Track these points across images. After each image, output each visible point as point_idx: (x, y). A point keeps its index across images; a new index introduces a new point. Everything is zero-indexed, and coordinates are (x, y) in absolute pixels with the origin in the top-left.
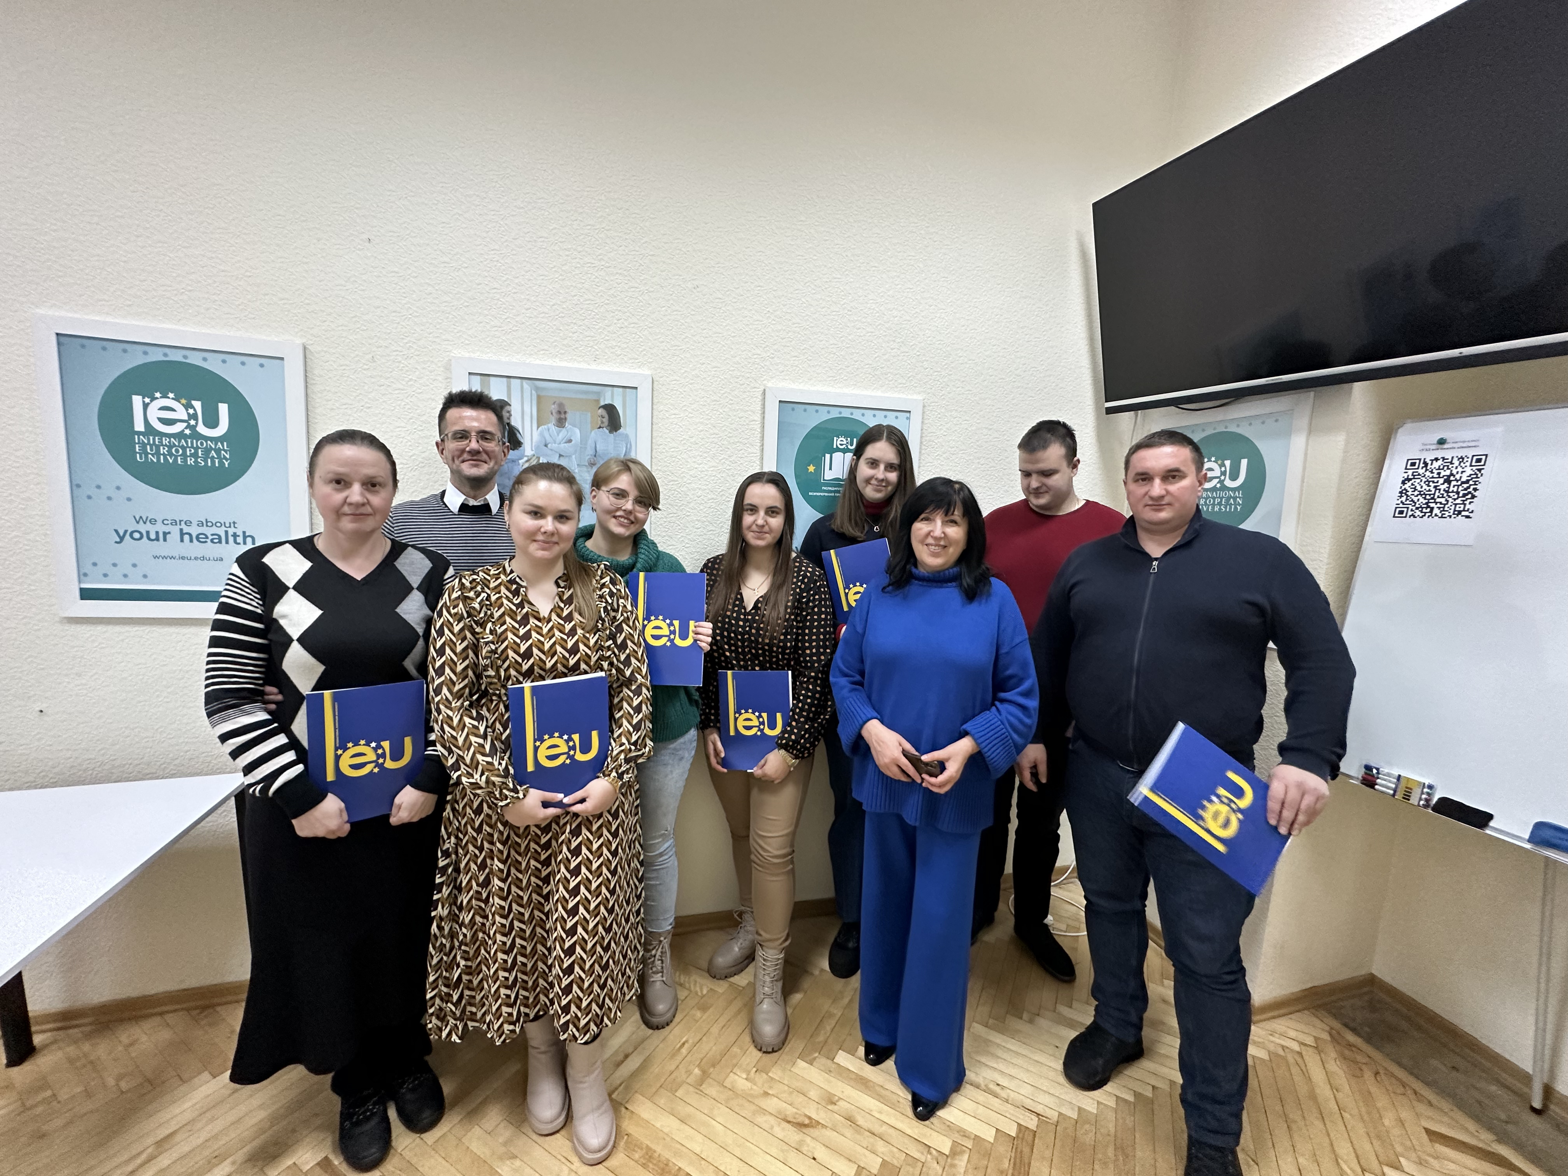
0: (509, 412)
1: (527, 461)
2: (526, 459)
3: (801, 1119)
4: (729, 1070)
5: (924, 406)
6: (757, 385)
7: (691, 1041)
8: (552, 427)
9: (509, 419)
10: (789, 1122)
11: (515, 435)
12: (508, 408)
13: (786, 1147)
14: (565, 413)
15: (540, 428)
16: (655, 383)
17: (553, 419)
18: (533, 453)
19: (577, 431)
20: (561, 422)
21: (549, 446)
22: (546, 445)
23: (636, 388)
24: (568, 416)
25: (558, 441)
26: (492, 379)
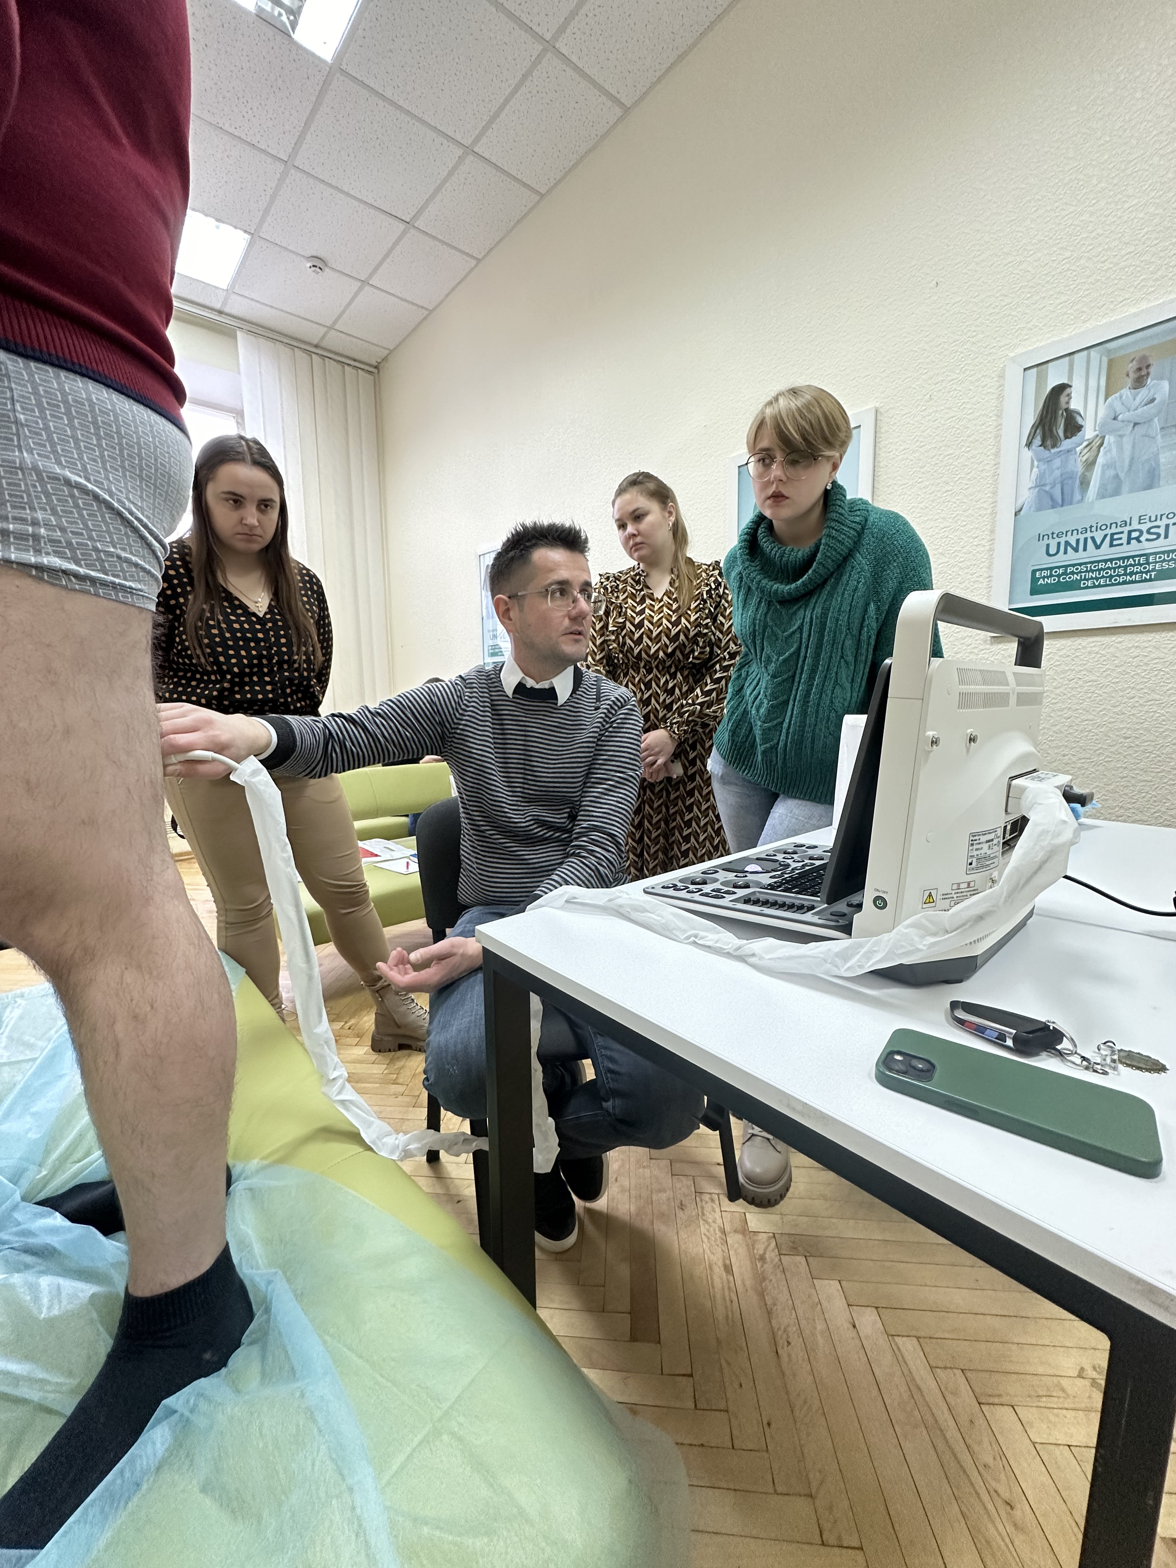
0: (1069, 395)
1: (1087, 446)
2: (1085, 444)
8: (1126, 392)
9: (1068, 403)
11: (1073, 418)
12: (1068, 391)
14: (1148, 366)
15: (1110, 399)
17: (1129, 382)
18: (1097, 432)
19: (1166, 385)
20: (1139, 382)
21: (1120, 418)
22: (1115, 418)
24: (1152, 370)
25: (1133, 408)
26: (1050, 364)
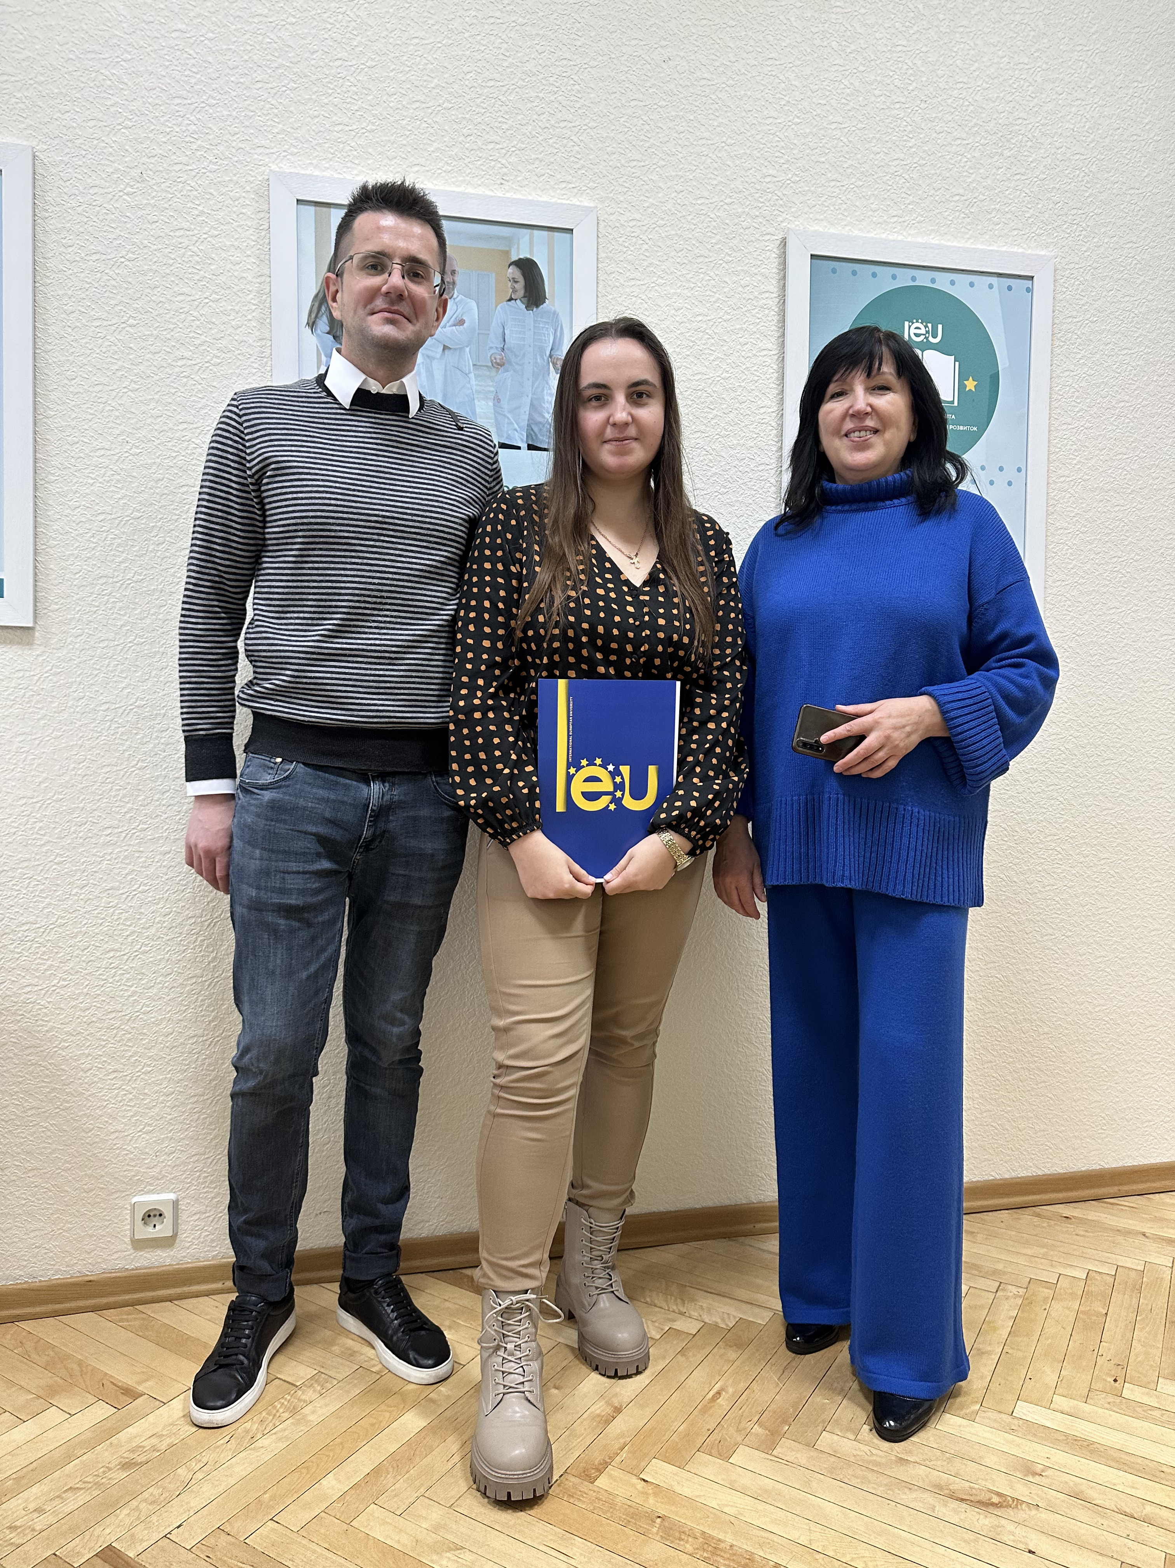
3: (983, 1497)
4: (820, 1428)
5: (1055, 270)
6: (771, 230)
7: (731, 1390)
10: (962, 1500)
13: (971, 1536)
16: (602, 224)
23: (572, 230)
